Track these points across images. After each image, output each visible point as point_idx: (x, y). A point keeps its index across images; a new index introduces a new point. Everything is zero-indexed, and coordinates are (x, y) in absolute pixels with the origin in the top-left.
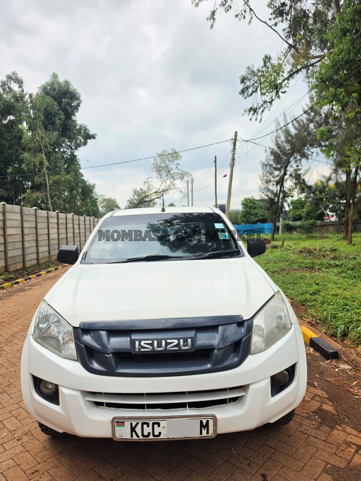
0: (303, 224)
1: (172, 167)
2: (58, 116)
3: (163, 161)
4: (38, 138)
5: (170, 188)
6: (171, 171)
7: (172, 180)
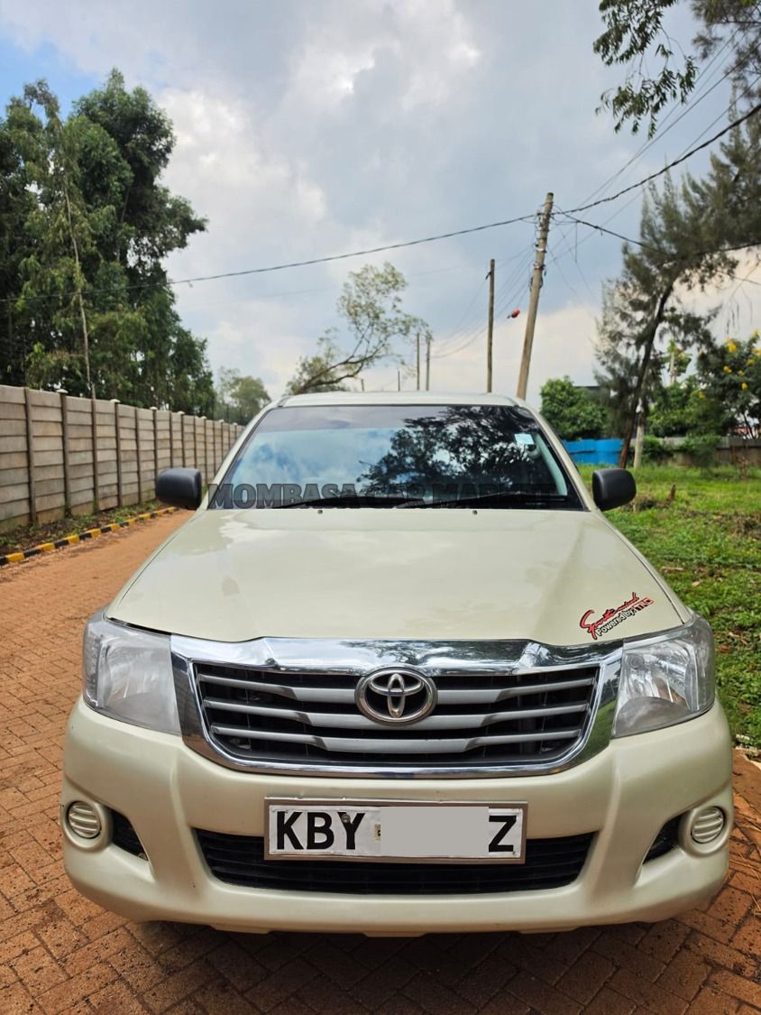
0: (690, 444)
1: (383, 306)
2: (117, 172)
3: (363, 292)
4: (64, 220)
5: (377, 354)
6: (381, 316)
7: (383, 336)
